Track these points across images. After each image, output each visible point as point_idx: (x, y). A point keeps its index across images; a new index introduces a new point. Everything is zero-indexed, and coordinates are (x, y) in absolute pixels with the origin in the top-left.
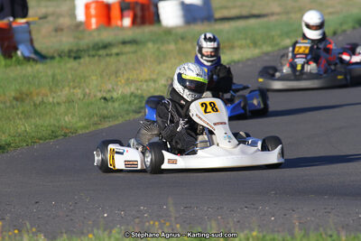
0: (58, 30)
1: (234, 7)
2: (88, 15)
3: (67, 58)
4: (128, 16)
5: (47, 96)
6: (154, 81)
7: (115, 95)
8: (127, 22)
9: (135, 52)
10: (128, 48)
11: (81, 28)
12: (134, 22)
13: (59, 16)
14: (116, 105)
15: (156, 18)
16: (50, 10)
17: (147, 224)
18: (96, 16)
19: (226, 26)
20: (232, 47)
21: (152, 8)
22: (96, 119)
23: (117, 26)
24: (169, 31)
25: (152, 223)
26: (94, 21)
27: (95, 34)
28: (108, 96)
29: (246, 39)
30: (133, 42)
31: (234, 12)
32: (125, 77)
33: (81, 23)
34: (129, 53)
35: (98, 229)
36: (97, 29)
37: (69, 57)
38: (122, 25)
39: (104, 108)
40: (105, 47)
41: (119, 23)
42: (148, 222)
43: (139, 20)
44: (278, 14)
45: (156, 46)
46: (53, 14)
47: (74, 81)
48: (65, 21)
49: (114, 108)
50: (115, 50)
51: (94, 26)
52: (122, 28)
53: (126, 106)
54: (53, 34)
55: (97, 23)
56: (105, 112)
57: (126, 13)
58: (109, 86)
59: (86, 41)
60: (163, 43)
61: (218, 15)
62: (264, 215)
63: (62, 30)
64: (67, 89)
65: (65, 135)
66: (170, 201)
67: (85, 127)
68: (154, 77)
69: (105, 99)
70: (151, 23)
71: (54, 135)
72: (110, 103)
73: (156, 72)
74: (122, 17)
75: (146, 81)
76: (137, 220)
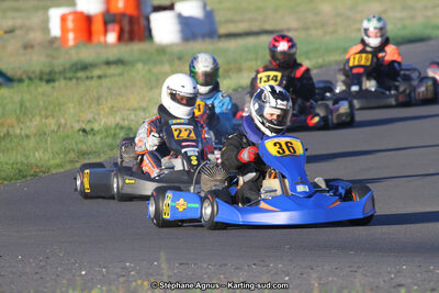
0: (27, 46)
1: (242, 21)
2: (64, 29)
3: (37, 81)
4: (114, 30)
5: (13, 126)
6: (144, 110)
7: (96, 127)
8: (112, 37)
9: (121, 75)
10: (113, 70)
11: (56, 45)
12: (120, 38)
13: (29, 29)
14: (98, 138)
15: (147, 34)
16: (18, 22)
17: (134, 284)
18: (74, 30)
19: (232, 44)
20: (240, 70)
21: (143, 22)
22: (72, 155)
23: (100, 43)
24: (162, 50)
25: (139, 282)
26: (71, 36)
27: (73, 52)
28: (88, 128)
29: (256, 60)
30: (119, 62)
31: (242, 27)
32: (109, 105)
33: (55, 39)
34: (114, 75)
35: (74, 289)
36: (76, 46)
37: (41, 79)
38: (105, 42)
39: (84, 142)
40: (85, 67)
41: (102, 38)
42: (136, 281)
43: (126, 36)
44: (296, 30)
45: (147, 68)
46: (21, 27)
47: (46, 109)
48: (36, 36)
49: (95, 143)
50: (97, 72)
51: (71, 43)
52: (106, 44)
53: (109, 140)
54: (22, 51)
55: (75, 39)
56: (84, 147)
57: (110, 26)
58: (89, 116)
59: (61, 62)
60: (155, 63)
61: (222, 30)
62: (276, 274)
63: (32, 47)
64: (38, 118)
65: (35, 175)
66: (163, 255)
67: (58, 166)
68: (144, 104)
69: (84, 131)
70: (141, 39)
71: (21, 174)
72: (90, 137)
73: (147, 99)
74: (106, 32)
75: (135, 110)
76: (122, 279)
